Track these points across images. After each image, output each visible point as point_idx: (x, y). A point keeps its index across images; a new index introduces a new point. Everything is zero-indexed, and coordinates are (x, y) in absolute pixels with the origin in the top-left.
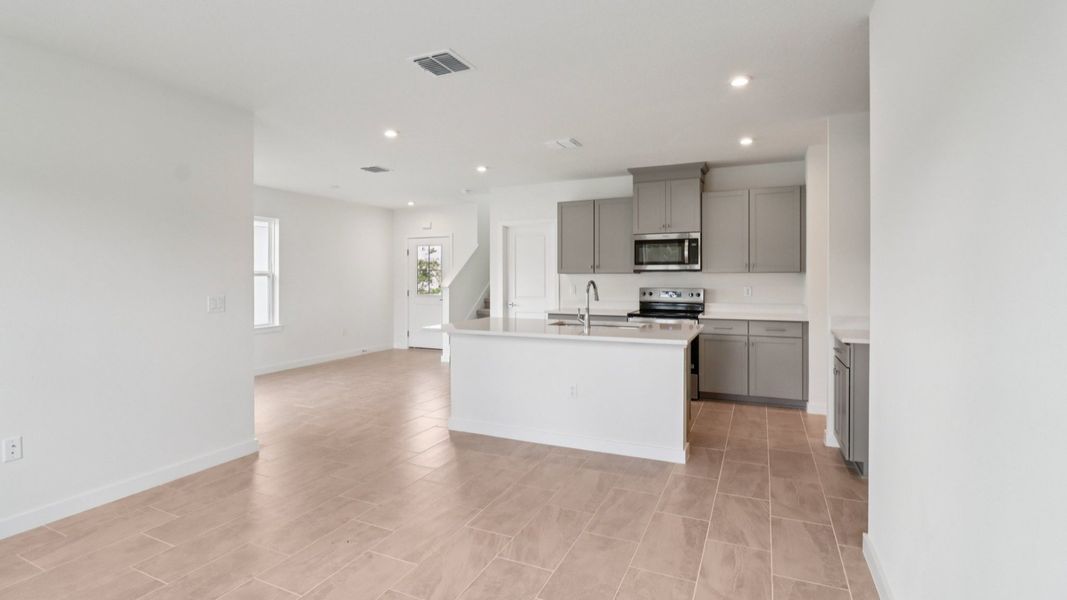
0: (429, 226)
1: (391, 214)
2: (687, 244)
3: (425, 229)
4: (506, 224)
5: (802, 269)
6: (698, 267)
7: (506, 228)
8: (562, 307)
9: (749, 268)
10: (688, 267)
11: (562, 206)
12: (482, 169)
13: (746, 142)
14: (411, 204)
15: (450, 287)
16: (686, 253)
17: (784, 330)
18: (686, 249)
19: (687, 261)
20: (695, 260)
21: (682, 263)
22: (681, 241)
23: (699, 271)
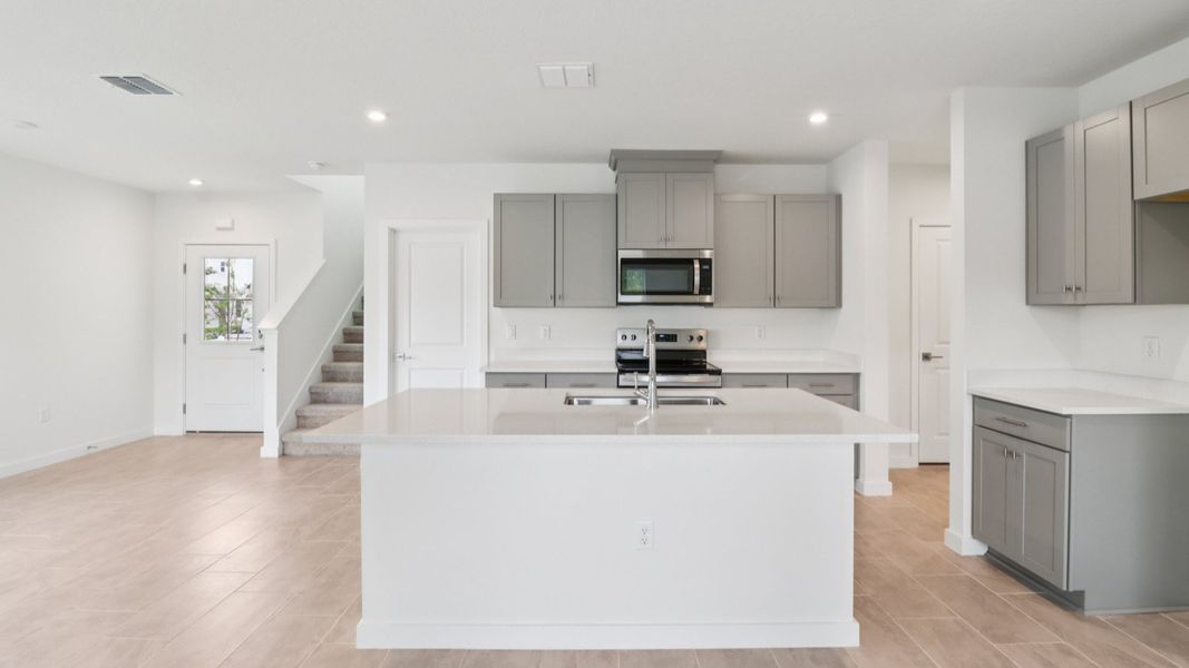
0: (229, 225)
1: (151, 201)
2: (697, 266)
3: (219, 229)
4: (394, 225)
5: (839, 304)
6: (708, 299)
7: (393, 232)
8: (492, 359)
9: (775, 301)
10: (698, 299)
11: (500, 200)
12: (377, 116)
13: (818, 118)
14: (196, 182)
15: (279, 328)
16: (697, 279)
17: (830, 386)
18: (697, 272)
19: (696, 291)
20: (706, 288)
21: (691, 293)
22: (690, 262)
23: (710, 305)
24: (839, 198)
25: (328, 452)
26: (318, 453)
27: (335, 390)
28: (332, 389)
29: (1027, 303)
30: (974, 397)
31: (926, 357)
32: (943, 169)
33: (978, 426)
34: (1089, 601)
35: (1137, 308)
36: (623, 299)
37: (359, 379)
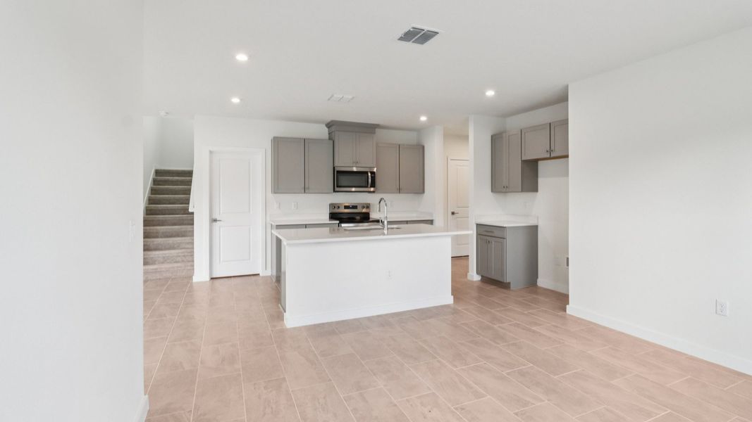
2: (369, 174)
4: (212, 149)
5: (423, 192)
6: (372, 189)
7: (212, 152)
8: (268, 220)
9: (399, 191)
10: (369, 189)
11: (275, 140)
16: (370, 180)
18: (370, 177)
19: (369, 186)
20: (373, 185)
21: (367, 187)
22: (367, 173)
23: (373, 192)
24: (423, 147)
25: (161, 277)
26: (154, 278)
27: (155, 243)
28: (153, 241)
29: (492, 191)
30: (477, 224)
31: (453, 213)
32: (466, 138)
33: (478, 234)
34: (512, 286)
35: (523, 193)
36: (337, 189)
37: (191, 234)
